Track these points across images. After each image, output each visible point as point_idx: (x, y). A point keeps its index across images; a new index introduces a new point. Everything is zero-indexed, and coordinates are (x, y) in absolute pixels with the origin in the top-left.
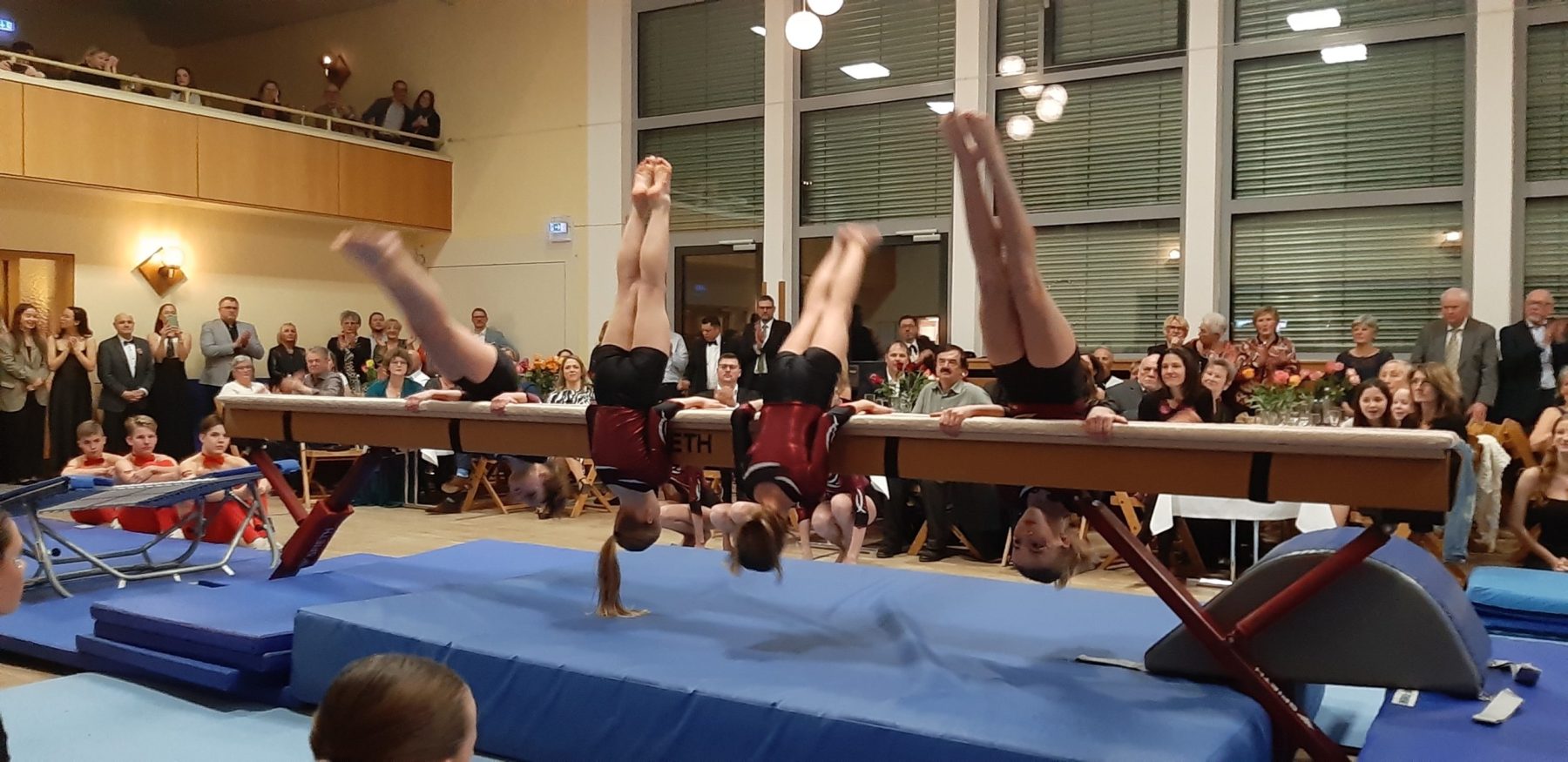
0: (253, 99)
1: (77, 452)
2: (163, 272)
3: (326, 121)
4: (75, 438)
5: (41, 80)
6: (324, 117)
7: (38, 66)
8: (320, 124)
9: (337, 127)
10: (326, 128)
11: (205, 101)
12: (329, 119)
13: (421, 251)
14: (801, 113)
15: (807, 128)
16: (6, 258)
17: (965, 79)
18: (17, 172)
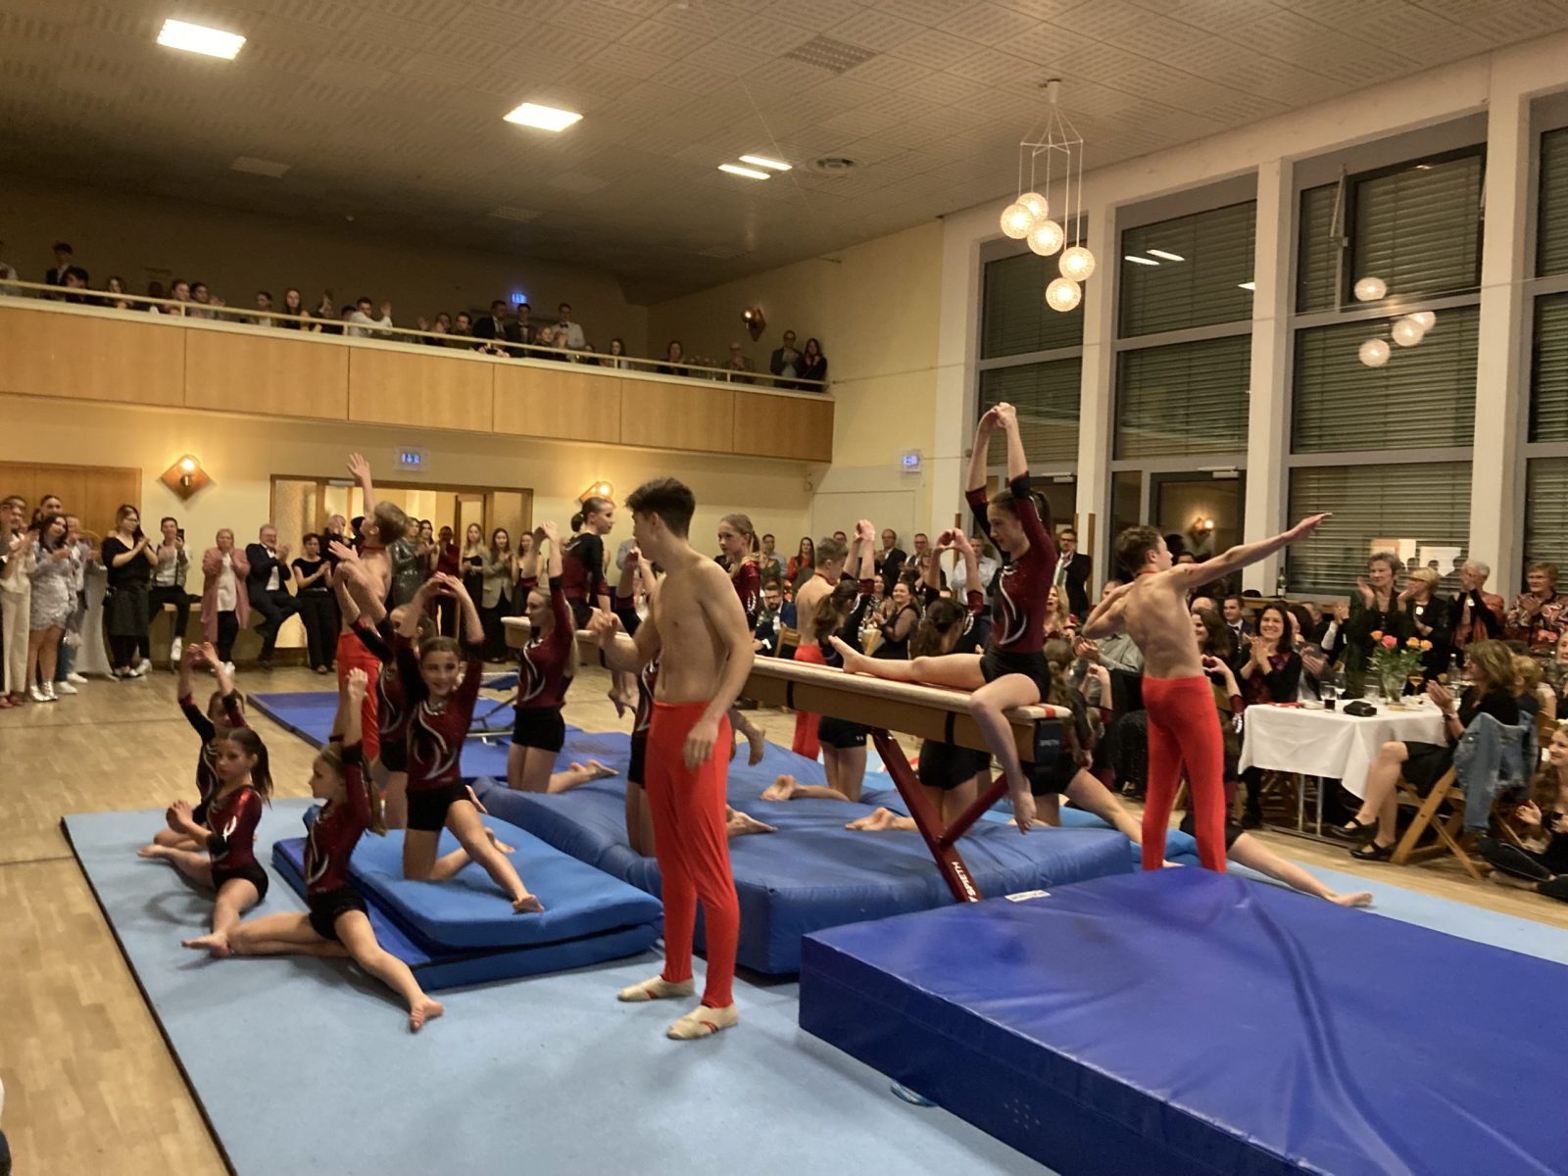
0: (663, 360)
6: (724, 371)
8: (722, 378)
9: (734, 379)
10: (725, 380)
11: (631, 366)
12: (729, 372)
13: (809, 480)
14: (1119, 353)
15: (1125, 366)
16: (485, 493)
17: (1262, 320)
18: (487, 429)
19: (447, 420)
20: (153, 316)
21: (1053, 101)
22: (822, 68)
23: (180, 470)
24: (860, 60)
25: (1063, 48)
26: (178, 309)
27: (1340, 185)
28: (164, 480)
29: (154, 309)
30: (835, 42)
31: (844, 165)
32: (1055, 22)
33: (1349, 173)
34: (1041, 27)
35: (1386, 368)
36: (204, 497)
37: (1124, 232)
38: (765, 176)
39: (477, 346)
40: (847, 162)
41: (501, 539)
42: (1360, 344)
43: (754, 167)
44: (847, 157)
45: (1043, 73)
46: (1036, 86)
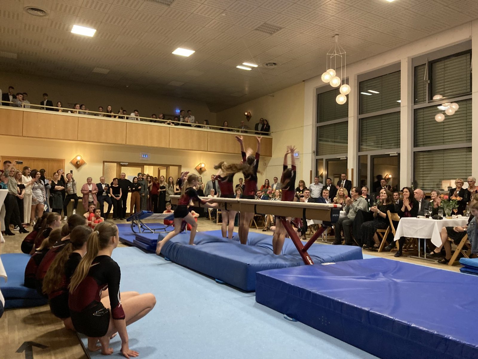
0: (222, 126)
1: (166, 209)
2: (201, 169)
3: (239, 130)
4: (165, 206)
5: (174, 126)
7: (173, 123)
9: (242, 131)
10: (239, 132)
11: (210, 128)
12: (240, 130)
13: (265, 162)
14: (359, 119)
15: (361, 123)
16: (167, 166)
17: (403, 106)
18: (168, 147)
19: (155, 144)
20: (69, 114)
21: (336, 41)
22: (266, 33)
23: (76, 159)
24: (278, 30)
25: (339, 24)
26: (77, 112)
27: (427, 64)
28: (71, 163)
29: (69, 112)
30: (270, 25)
31: (274, 65)
32: (336, 16)
33: (430, 60)
34: (331, 18)
35: (443, 122)
36: (83, 168)
37: (360, 83)
38: (250, 69)
39: (164, 122)
40: (275, 64)
41: (171, 180)
42: (435, 115)
43: (247, 66)
44: (275, 62)
45: (333, 32)
46: (331, 37)
